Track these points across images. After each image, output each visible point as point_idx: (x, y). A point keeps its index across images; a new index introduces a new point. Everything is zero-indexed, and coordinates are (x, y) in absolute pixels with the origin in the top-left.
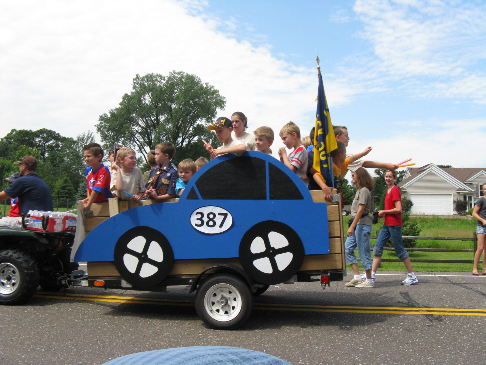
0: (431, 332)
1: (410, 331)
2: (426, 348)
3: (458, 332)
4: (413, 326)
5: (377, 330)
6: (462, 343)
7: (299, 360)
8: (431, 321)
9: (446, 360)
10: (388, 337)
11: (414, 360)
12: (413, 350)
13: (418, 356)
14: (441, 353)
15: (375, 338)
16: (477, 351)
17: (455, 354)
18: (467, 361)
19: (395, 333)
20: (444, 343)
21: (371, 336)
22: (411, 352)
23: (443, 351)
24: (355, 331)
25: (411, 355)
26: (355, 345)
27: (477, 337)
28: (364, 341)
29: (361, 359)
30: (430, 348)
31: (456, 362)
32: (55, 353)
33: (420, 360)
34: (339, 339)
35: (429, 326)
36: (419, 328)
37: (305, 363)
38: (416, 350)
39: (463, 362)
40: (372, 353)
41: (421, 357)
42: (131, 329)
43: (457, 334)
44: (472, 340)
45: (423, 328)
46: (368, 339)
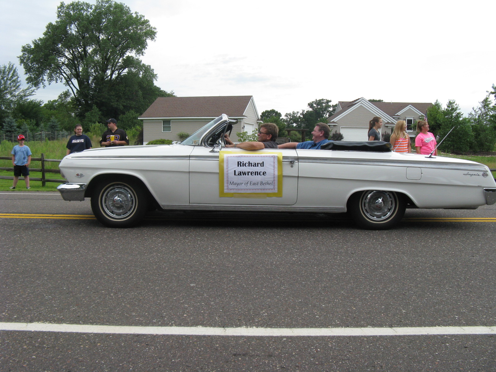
6: (350, 238)
7: (224, 250)
10: (295, 236)
11: (311, 248)
14: (332, 244)
20: (336, 238)
21: (282, 235)
23: (334, 243)
29: (271, 249)
30: (325, 241)
32: (31, 251)
33: (315, 248)
34: (257, 238)
37: (228, 251)
39: (346, 248)
40: (281, 245)
42: (89, 236)
46: (279, 237)
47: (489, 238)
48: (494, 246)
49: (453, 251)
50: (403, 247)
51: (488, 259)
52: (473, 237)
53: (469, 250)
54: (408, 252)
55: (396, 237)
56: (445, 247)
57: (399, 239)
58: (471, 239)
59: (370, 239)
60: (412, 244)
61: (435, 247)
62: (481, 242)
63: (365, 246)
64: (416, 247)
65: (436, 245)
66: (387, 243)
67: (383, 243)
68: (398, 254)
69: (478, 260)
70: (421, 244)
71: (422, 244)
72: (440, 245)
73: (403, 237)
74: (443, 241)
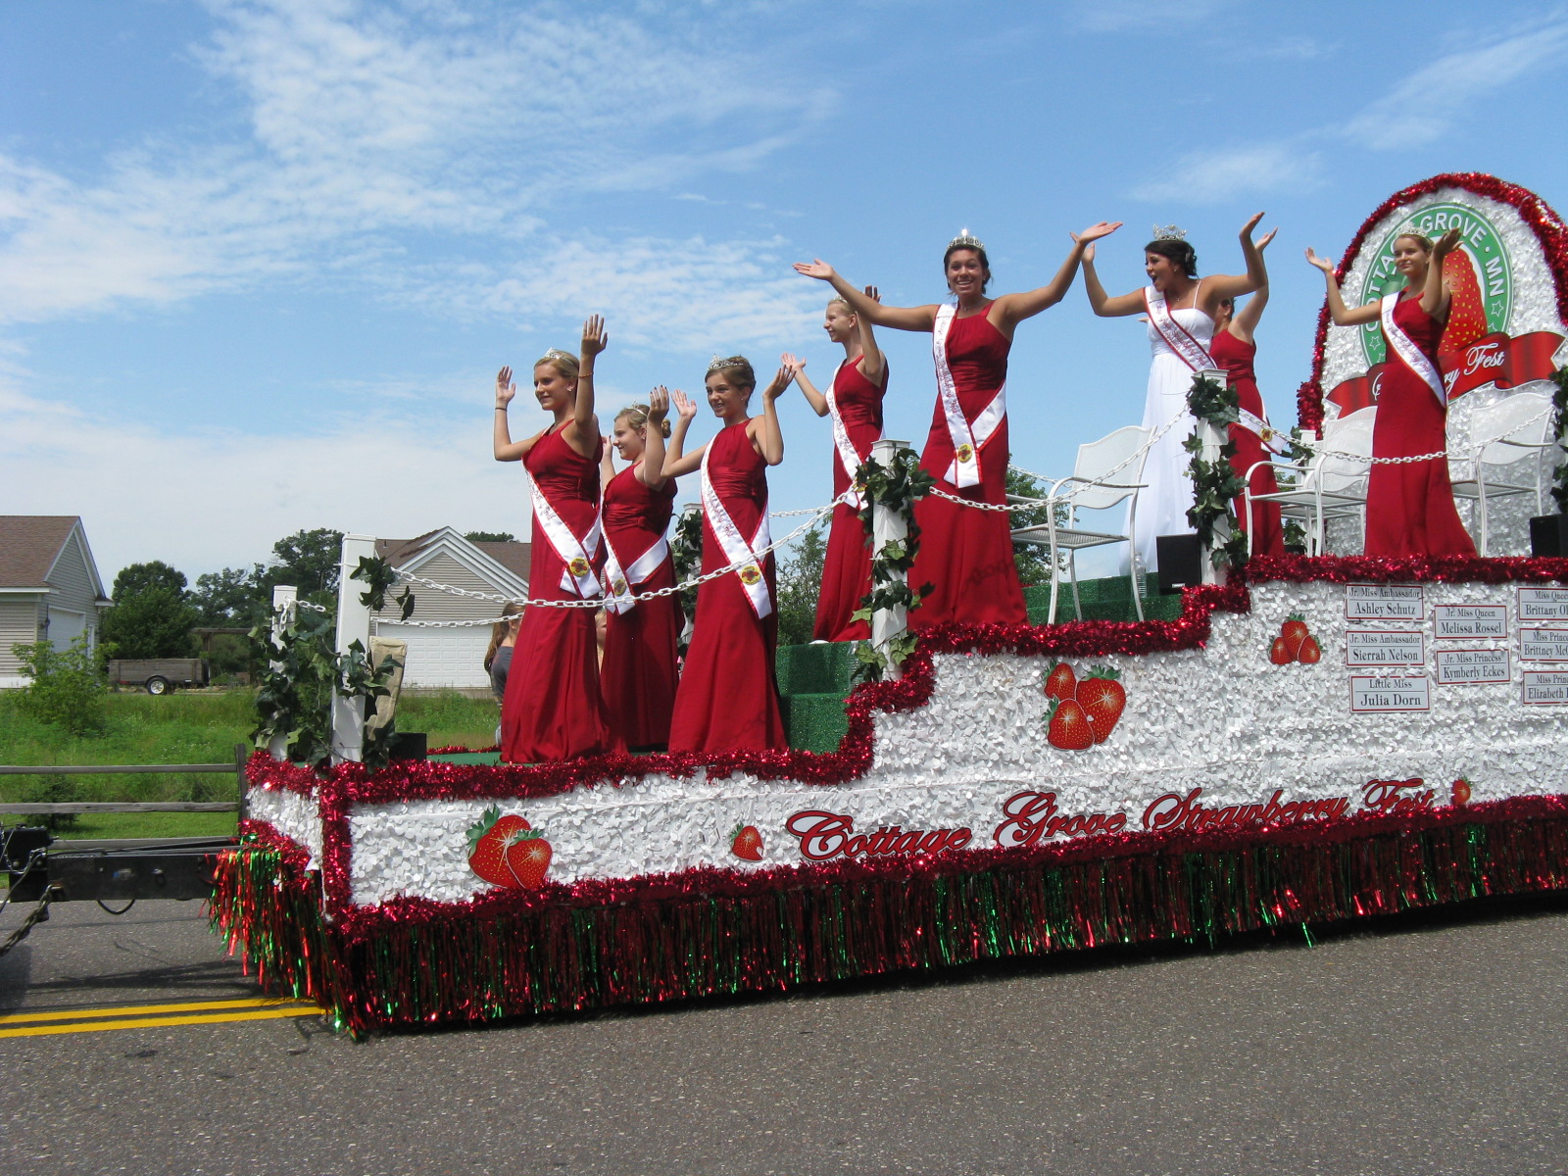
0: (294, 1073)
1: (228, 1077)
2: (258, 1128)
3: (378, 1063)
4: (242, 1059)
5: (119, 1088)
8: (307, 1035)
9: (307, 1156)
10: (148, 1106)
12: (213, 1139)
13: (225, 1155)
14: (299, 1136)
15: (103, 1113)
16: (410, 1114)
17: (341, 1134)
18: (367, 1151)
19: (176, 1090)
20: (321, 1103)
22: (206, 1146)
23: (308, 1128)
24: (43, 1097)
25: (202, 1156)
26: (23, 1147)
27: (426, 1072)
28: (62, 1130)
30: (271, 1125)
31: (335, 1159)
35: (296, 1053)
36: (263, 1062)
38: (224, 1138)
39: (355, 1158)
41: (231, 1159)
43: (370, 1069)
44: (410, 1082)
45: (273, 1062)
46: (77, 1120)
47: (882, 1043)
48: (906, 1080)
49: (767, 1127)
50: (582, 1124)
51: (895, 1149)
52: (829, 1045)
53: (821, 1110)
54: (600, 1148)
55: (553, 1075)
56: (736, 1106)
57: (566, 1083)
58: (825, 1056)
59: (454, 1094)
60: (615, 1105)
61: (699, 1109)
62: (860, 1065)
63: (435, 1133)
64: (628, 1117)
65: (703, 1099)
66: (517, 1109)
67: (504, 1110)
68: (563, 1165)
69: (862, 1162)
70: (648, 1104)
71: (654, 1099)
72: (719, 1098)
73: (581, 1074)
74: (725, 1080)
